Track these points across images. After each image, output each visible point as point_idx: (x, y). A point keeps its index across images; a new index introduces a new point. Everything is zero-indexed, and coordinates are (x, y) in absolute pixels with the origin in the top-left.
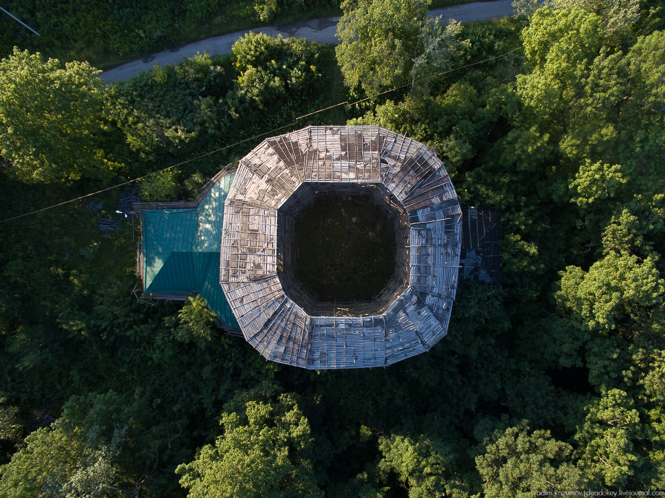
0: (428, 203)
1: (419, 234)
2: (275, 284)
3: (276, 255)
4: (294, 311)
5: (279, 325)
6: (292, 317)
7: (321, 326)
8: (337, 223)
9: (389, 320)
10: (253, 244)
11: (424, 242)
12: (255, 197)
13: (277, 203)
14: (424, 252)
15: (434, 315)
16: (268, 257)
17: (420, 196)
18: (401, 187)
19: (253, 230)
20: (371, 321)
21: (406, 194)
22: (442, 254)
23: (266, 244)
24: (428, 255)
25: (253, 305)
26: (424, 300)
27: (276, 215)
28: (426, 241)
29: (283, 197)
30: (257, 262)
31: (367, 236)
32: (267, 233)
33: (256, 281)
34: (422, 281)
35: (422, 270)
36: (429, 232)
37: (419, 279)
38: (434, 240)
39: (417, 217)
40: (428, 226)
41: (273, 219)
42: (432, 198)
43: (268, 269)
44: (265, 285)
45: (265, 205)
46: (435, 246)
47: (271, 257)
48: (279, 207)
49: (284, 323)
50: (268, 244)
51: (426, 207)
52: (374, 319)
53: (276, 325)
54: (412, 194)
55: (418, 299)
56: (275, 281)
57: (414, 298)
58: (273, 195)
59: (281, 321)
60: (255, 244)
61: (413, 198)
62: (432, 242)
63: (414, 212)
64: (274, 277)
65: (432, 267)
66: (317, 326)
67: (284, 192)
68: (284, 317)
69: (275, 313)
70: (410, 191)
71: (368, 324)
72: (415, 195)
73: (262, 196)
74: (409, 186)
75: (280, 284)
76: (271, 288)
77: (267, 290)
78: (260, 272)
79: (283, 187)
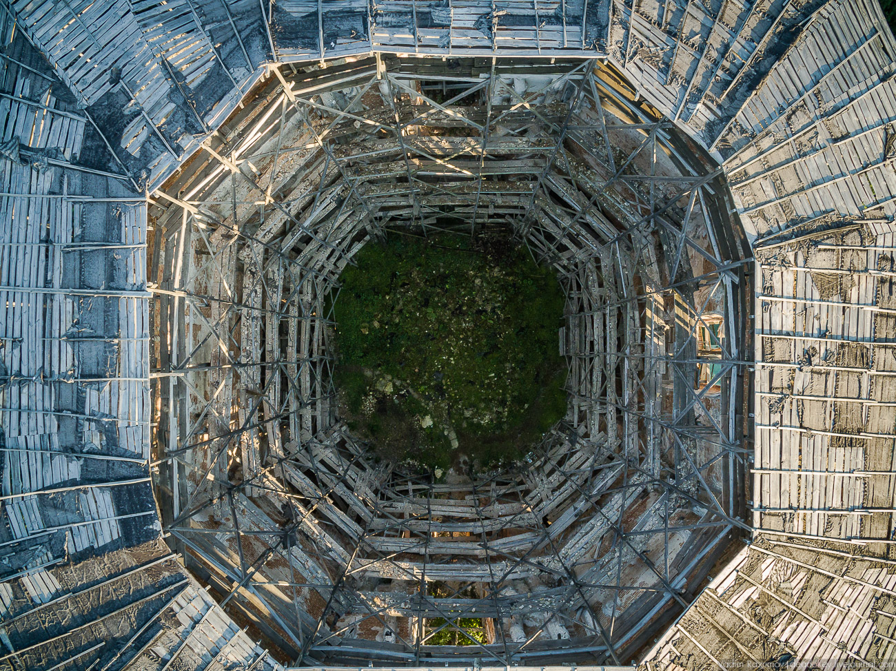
0: (75, 575)
1: (110, 433)
2: (758, 209)
3: (758, 338)
4: (675, 88)
5: (735, 31)
6: (683, 62)
7: (556, 19)
8: (468, 414)
9: (247, 43)
10: (848, 385)
11: (92, 397)
12: (841, 590)
13: (751, 568)
14: (92, 351)
15: (50, 68)
16: (788, 327)
17: (111, 606)
18: (198, 644)
19: (851, 444)
20: (331, 38)
21: (172, 615)
22: (17, 342)
23: (798, 386)
24: (74, 338)
25: (847, 120)
26: (89, 135)
27: (757, 515)
28: (81, 401)
29: (727, 595)
30: (836, 303)
31: (398, 383)
32: (792, 434)
33: (839, 225)
34: (97, 219)
35: (97, 273)
36: (71, 440)
37: (113, 227)
38: (50, 404)
39: (120, 511)
40: (74, 470)
41: (772, 500)
42: (57, 594)
43: (789, 277)
44: (802, 206)
45: (804, 556)
46: (47, 378)
47: (777, 327)
48: (745, 552)
49: (715, 41)
50: (791, 387)
51: (81, 557)
52: (314, 46)
53: (747, 31)
54: (144, 617)
55: (115, 139)
56: (761, 222)
57: (132, 142)
58: (765, 600)
59: (726, 47)
60: (843, 383)
61: (140, 595)
62: (59, 396)
63: (132, 534)
64: (767, 238)
65: (57, 282)
66: (575, 21)
67: (723, 618)
68: (716, 63)
69: (754, 81)
70: (156, 626)
71: (346, 25)
72: (132, 610)
73: (812, 595)
74: (162, 651)
75: (739, 205)
76: (777, 189)
77: (791, 184)
78: (822, 261)
79: (724, 638)
